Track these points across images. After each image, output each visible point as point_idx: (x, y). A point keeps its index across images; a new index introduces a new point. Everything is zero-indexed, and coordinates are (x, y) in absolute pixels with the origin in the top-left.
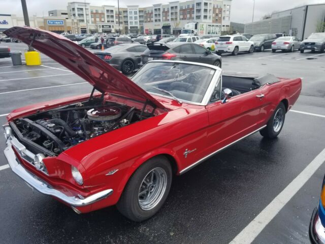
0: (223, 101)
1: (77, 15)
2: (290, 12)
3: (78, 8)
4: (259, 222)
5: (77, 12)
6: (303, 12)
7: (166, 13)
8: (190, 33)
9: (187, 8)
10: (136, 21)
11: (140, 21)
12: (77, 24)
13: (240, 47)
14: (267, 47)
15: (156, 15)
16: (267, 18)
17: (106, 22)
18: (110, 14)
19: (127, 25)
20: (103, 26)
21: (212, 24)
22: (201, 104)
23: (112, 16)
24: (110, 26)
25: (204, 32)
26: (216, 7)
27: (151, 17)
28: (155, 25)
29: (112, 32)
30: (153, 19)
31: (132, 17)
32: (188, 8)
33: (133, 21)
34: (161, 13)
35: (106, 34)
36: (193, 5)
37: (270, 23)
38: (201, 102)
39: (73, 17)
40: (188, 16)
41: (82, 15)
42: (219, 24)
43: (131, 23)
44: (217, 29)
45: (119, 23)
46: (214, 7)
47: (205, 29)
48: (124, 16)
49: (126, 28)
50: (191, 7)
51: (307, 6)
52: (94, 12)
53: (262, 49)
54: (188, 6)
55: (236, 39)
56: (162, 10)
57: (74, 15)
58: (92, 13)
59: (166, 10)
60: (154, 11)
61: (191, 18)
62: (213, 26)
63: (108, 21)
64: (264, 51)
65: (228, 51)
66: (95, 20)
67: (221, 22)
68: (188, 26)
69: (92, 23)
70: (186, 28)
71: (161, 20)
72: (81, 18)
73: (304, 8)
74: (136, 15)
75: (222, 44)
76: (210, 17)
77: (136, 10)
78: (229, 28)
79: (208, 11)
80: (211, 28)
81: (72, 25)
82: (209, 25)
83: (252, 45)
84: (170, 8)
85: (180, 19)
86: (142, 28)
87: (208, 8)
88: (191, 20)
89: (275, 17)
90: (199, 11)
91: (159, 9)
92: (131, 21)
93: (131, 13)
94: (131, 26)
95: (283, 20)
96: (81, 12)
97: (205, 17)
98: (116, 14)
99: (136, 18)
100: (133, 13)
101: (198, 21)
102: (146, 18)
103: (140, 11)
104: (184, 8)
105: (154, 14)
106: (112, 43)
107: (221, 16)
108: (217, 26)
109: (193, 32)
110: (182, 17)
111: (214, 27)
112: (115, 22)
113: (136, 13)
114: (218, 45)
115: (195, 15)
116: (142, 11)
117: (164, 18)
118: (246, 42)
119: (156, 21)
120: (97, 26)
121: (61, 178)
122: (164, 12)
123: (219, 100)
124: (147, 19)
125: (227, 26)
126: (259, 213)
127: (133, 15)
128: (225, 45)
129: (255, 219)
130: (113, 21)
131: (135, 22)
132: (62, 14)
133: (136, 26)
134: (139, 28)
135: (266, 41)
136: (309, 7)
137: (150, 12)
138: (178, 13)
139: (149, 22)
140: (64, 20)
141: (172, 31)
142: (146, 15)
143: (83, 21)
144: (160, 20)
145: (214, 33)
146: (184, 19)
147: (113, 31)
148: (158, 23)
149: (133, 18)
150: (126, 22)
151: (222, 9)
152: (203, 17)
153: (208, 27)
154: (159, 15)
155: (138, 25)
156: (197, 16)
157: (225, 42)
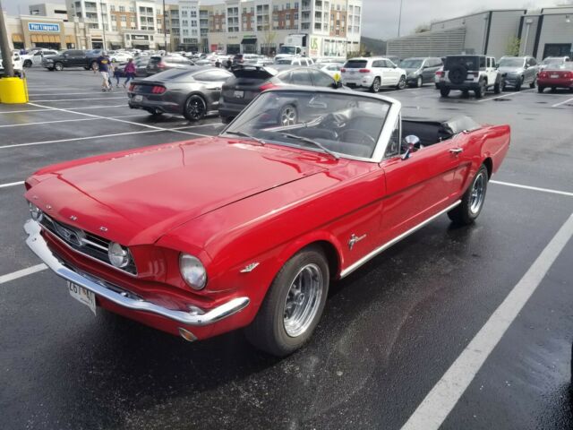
0: (404, 156)
1: (84, 15)
2: (462, 21)
3: (86, 3)
4: (476, 351)
5: (84, 10)
6: (484, 21)
7: (248, 16)
8: (293, 52)
9: (285, 8)
10: (194, 28)
11: (201, 29)
12: (85, 33)
13: (382, 79)
14: (427, 79)
15: (230, 19)
16: (422, 31)
17: (139, 28)
18: (146, 15)
19: (179, 35)
20: (133, 37)
21: (331, 38)
22: (371, 160)
23: (151, 20)
24: (146, 37)
25: (319, 51)
26: (336, 9)
27: (221, 24)
28: (230, 38)
29: (150, 47)
30: (226, 27)
31: (187, 22)
32: (288, 8)
33: (190, 28)
34: (240, 16)
35: (139, 51)
36: (297, 4)
37: (429, 39)
38: (371, 157)
39: (76, 19)
40: (288, 23)
41: (95, 15)
42: (343, 39)
43: (186, 32)
44: (341, 48)
45: (165, 31)
46: (333, 8)
47: (319, 46)
48: (173, 20)
49: (177, 41)
50: (292, 7)
51: (491, 12)
52: (117, 9)
53: (419, 83)
54: (288, 5)
55: (376, 65)
56: (240, 12)
57: (79, 14)
58: (113, 11)
59: (249, 11)
60: (226, 11)
61: (293, 27)
62: (333, 41)
63: (143, 28)
64: (422, 86)
65: (363, 84)
66: (118, 24)
67: (345, 36)
68: (290, 40)
69: (113, 30)
70: (286, 44)
71: (240, 29)
72: (92, 21)
73: (485, 16)
74: (194, 19)
75: (353, 72)
76: (326, 27)
77: (194, 10)
78: (358, 45)
79: (323, 15)
80: (331, 44)
81: (75, 32)
82: (326, 40)
83: (403, 76)
84: (256, 8)
85: (274, 28)
86: (206, 41)
87: (323, 10)
88: (294, 31)
89: (437, 29)
90: (306, 14)
91: (236, 9)
92: (185, 28)
93: (185, 13)
94: (186, 37)
95: (451, 34)
96: (91, 10)
97: (318, 26)
98: (158, 16)
99: (194, 23)
100: (189, 14)
101: (306, 32)
102: (213, 23)
103: (201, 12)
104: (280, 9)
105: (227, 17)
106: (155, 67)
107: (345, 25)
108: (340, 42)
109: (299, 51)
110: (276, 24)
111: (335, 44)
112: (156, 29)
113: (193, 14)
114: (347, 75)
115: (299, 22)
116: (206, 11)
117: (245, 25)
118: (392, 69)
119: (230, 29)
120: (122, 36)
121: (157, 280)
122: (244, 14)
123: (397, 154)
124: (214, 26)
125: (354, 43)
126: (473, 337)
127: (189, 19)
128: (358, 75)
129: (468, 347)
130: (152, 28)
131: (193, 31)
132: (57, 12)
133: (194, 37)
134: (199, 41)
135: (425, 70)
136: (493, 14)
137: (220, 14)
138: (270, 18)
139: (218, 31)
140: (61, 23)
141: (259, 49)
142: (212, 19)
143: (95, 26)
144: (237, 29)
145: (335, 54)
146: (281, 27)
147: (152, 45)
148: (233, 34)
149: (190, 23)
150: (176, 31)
151: (346, 12)
152: (314, 26)
153: (324, 42)
154: (237, 19)
155: (198, 37)
156: (303, 24)
157: (358, 69)
